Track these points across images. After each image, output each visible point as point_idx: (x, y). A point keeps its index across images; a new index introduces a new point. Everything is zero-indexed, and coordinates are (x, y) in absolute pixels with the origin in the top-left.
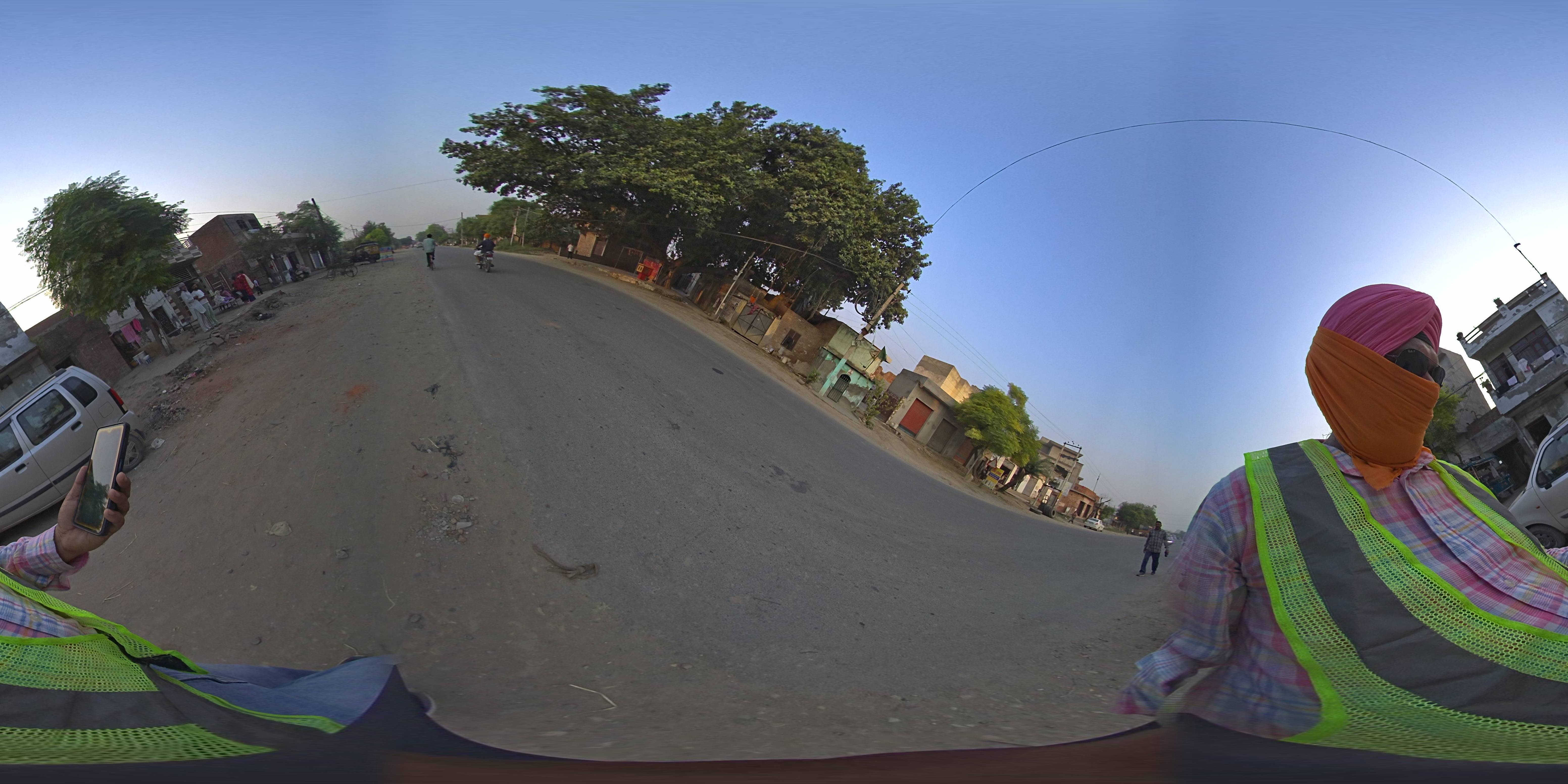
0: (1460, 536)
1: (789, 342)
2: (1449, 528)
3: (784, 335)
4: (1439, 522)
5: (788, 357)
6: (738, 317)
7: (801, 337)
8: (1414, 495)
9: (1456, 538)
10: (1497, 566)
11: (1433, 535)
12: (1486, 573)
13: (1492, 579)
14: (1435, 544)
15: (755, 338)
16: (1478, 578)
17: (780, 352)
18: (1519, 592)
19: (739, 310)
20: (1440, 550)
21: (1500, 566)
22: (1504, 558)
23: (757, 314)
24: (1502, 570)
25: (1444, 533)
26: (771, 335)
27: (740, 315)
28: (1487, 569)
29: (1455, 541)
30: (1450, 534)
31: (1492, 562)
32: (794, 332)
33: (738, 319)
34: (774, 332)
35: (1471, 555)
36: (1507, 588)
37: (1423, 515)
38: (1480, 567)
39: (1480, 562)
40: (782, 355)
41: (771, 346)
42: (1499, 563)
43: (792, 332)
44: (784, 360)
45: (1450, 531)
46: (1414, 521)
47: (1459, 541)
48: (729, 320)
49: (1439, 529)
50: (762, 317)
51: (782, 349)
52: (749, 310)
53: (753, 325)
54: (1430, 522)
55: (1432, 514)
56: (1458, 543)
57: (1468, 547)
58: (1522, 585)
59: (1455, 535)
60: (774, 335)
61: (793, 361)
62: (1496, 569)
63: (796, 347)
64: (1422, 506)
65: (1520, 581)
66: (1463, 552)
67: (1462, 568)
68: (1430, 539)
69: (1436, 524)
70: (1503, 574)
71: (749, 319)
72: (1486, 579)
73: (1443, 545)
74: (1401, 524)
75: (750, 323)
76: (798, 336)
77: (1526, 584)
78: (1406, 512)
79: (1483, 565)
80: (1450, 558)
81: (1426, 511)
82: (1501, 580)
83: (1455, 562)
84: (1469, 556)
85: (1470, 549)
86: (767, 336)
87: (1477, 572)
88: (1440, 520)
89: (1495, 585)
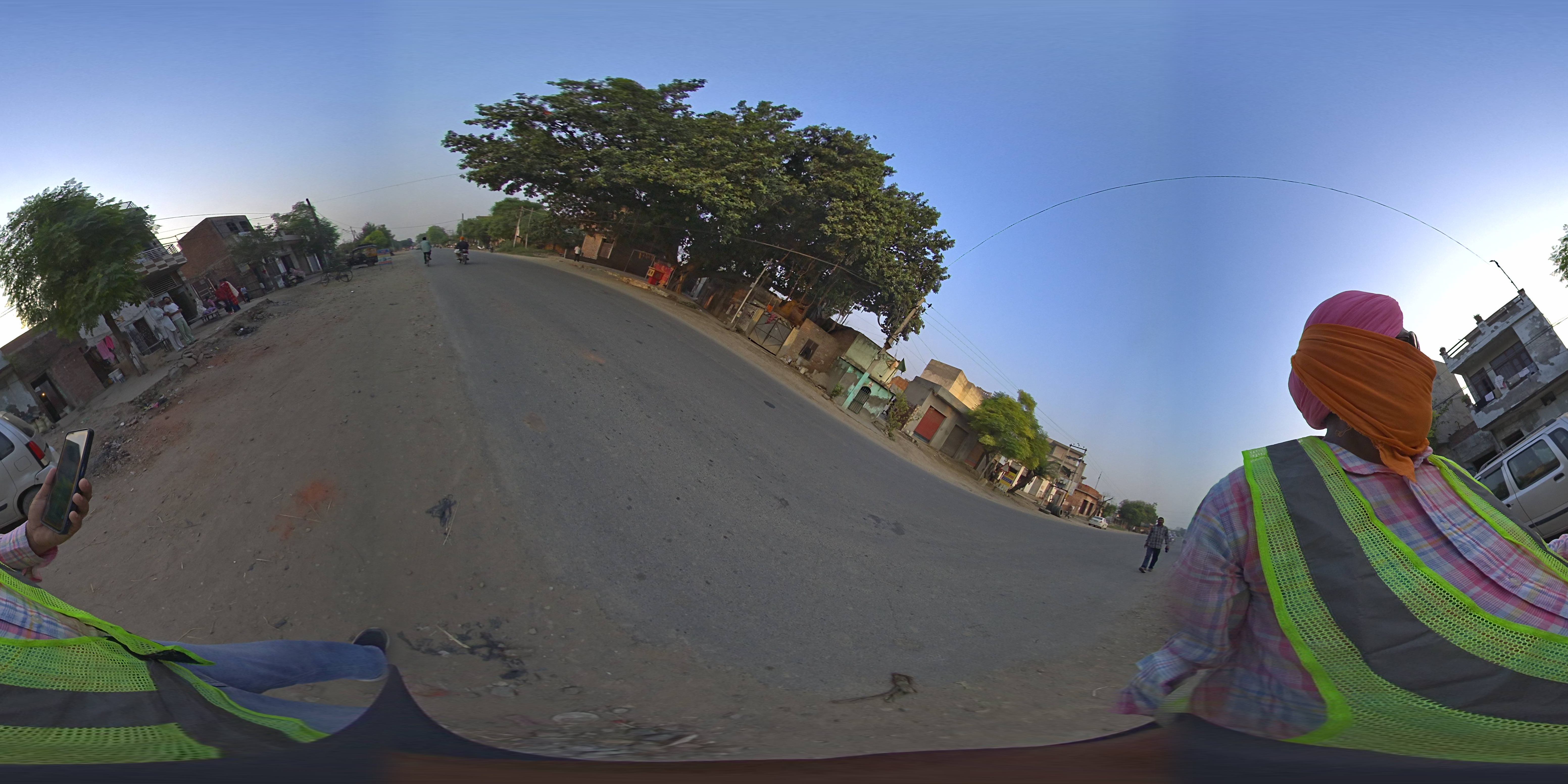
0: (1465, 534)
1: (807, 353)
2: (1454, 525)
3: (802, 345)
4: (1445, 520)
5: (805, 367)
6: (755, 326)
7: (819, 347)
8: (1418, 492)
9: (1461, 536)
10: (1503, 564)
11: (1439, 533)
12: (1493, 571)
13: (1499, 578)
14: (1441, 543)
15: (773, 349)
16: (1484, 577)
17: (798, 363)
18: (1525, 590)
19: (756, 319)
20: (1446, 549)
21: (1506, 564)
22: (1510, 555)
23: (775, 323)
24: (1508, 568)
25: (1450, 531)
26: (789, 345)
27: (757, 324)
28: (1493, 567)
29: (1460, 539)
30: (1455, 532)
31: (1497, 560)
32: (813, 342)
33: (754, 328)
34: (792, 342)
35: (1477, 553)
36: (1513, 587)
37: (1429, 512)
38: (1487, 566)
39: (1486, 560)
40: (800, 366)
41: (789, 357)
42: (1505, 561)
43: (810, 342)
44: (803, 371)
45: (1455, 529)
46: (1419, 519)
47: (1465, 539)
48: (745, 328)
49: (1444, 526)
50: (780, 326)
51: (800, 359)
52: (766, 319)
53: (770, 334)
54: (1435, 520)
55: (1437, 511)
56: (1464, 541)
57: (1473, 545)
58: (1527, 583)
59: (1461, 533)
60: (793, 345)
61: (811, 371)
62: (1503, 567)
63: (813, 357)
64: (1426, 503)
65: (1525, 579)
66: (1468, 551)
67: (1467, 567)
68: (1436, 538)
69: (1442, 521)
70: (1510, 572)
71: (766, 328)
72: (1493, 577)
73: (1449, 543)
74: (1406, 523)
75: (767, 332)
76: (816, 346)
77: (1532, 582)
78: (1411, 510)
79: (1489, 563)
80: (1455, 556)
81: (1431, 508)
82: (1507, 579)
83: (1461, 562)
84: (1475, 555)
85: (1475, 548)
86: (785, 346)
87: (1483, 570)
88: (1445, 517)
89: (1501, 584)
